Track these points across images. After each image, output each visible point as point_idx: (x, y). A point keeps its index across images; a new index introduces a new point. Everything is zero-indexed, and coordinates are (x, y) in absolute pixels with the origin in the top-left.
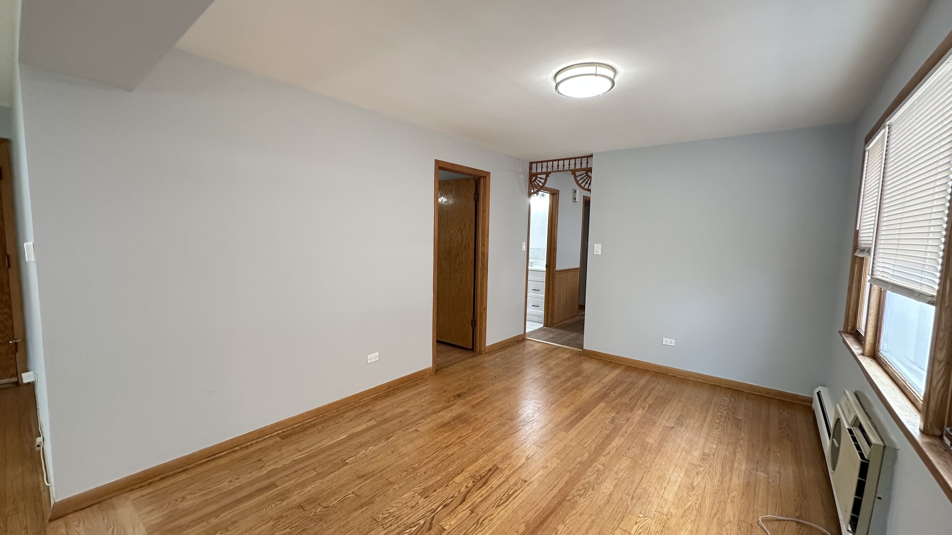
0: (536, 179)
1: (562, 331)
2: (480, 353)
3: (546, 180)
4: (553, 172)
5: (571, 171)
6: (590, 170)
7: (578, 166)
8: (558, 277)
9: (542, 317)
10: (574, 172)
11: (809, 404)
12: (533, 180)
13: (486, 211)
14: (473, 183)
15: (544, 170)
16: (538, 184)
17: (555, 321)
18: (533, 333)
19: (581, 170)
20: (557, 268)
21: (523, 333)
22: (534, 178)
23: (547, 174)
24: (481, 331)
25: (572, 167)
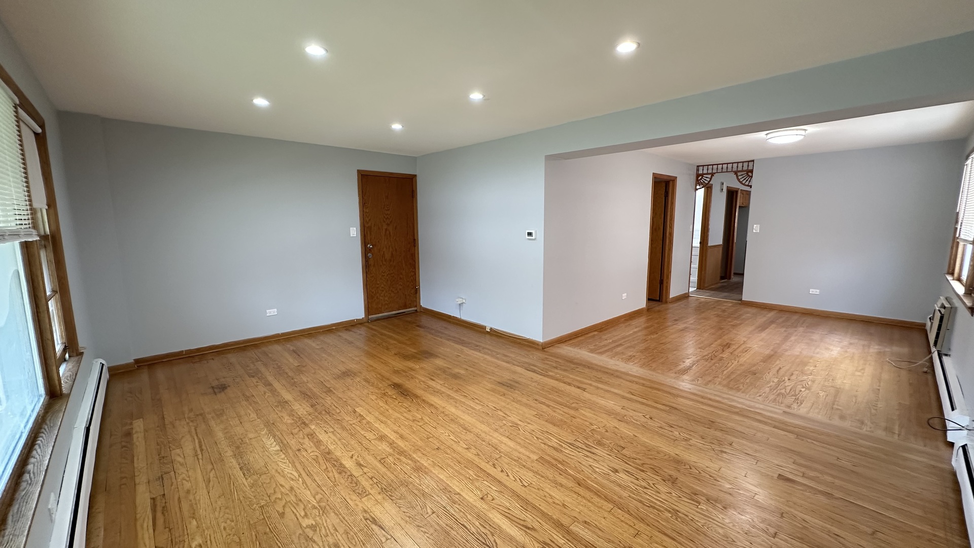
0: (702, 178)
1: (713, 292)
2: (666, 302)
3: (711, 179)
4: (717, 172)
5: (734, 172)
6: (752, 171)
7: (740, 169)
8: (709, 251)
9: (695, 282)
10: (736, 173)
11: (923, 328)
12: (699, 178)
13: (673, 203)
14: (664, 184)
15: (710, 171)
16: (704, 182)
17: (706, 285)
18: (693, 292)
19: (742, 171)
20: (709, 245)
21: (687, 292)
22: (700, 177)
23: (712, 174)
24: (667, 287)
25: (735, 169)
